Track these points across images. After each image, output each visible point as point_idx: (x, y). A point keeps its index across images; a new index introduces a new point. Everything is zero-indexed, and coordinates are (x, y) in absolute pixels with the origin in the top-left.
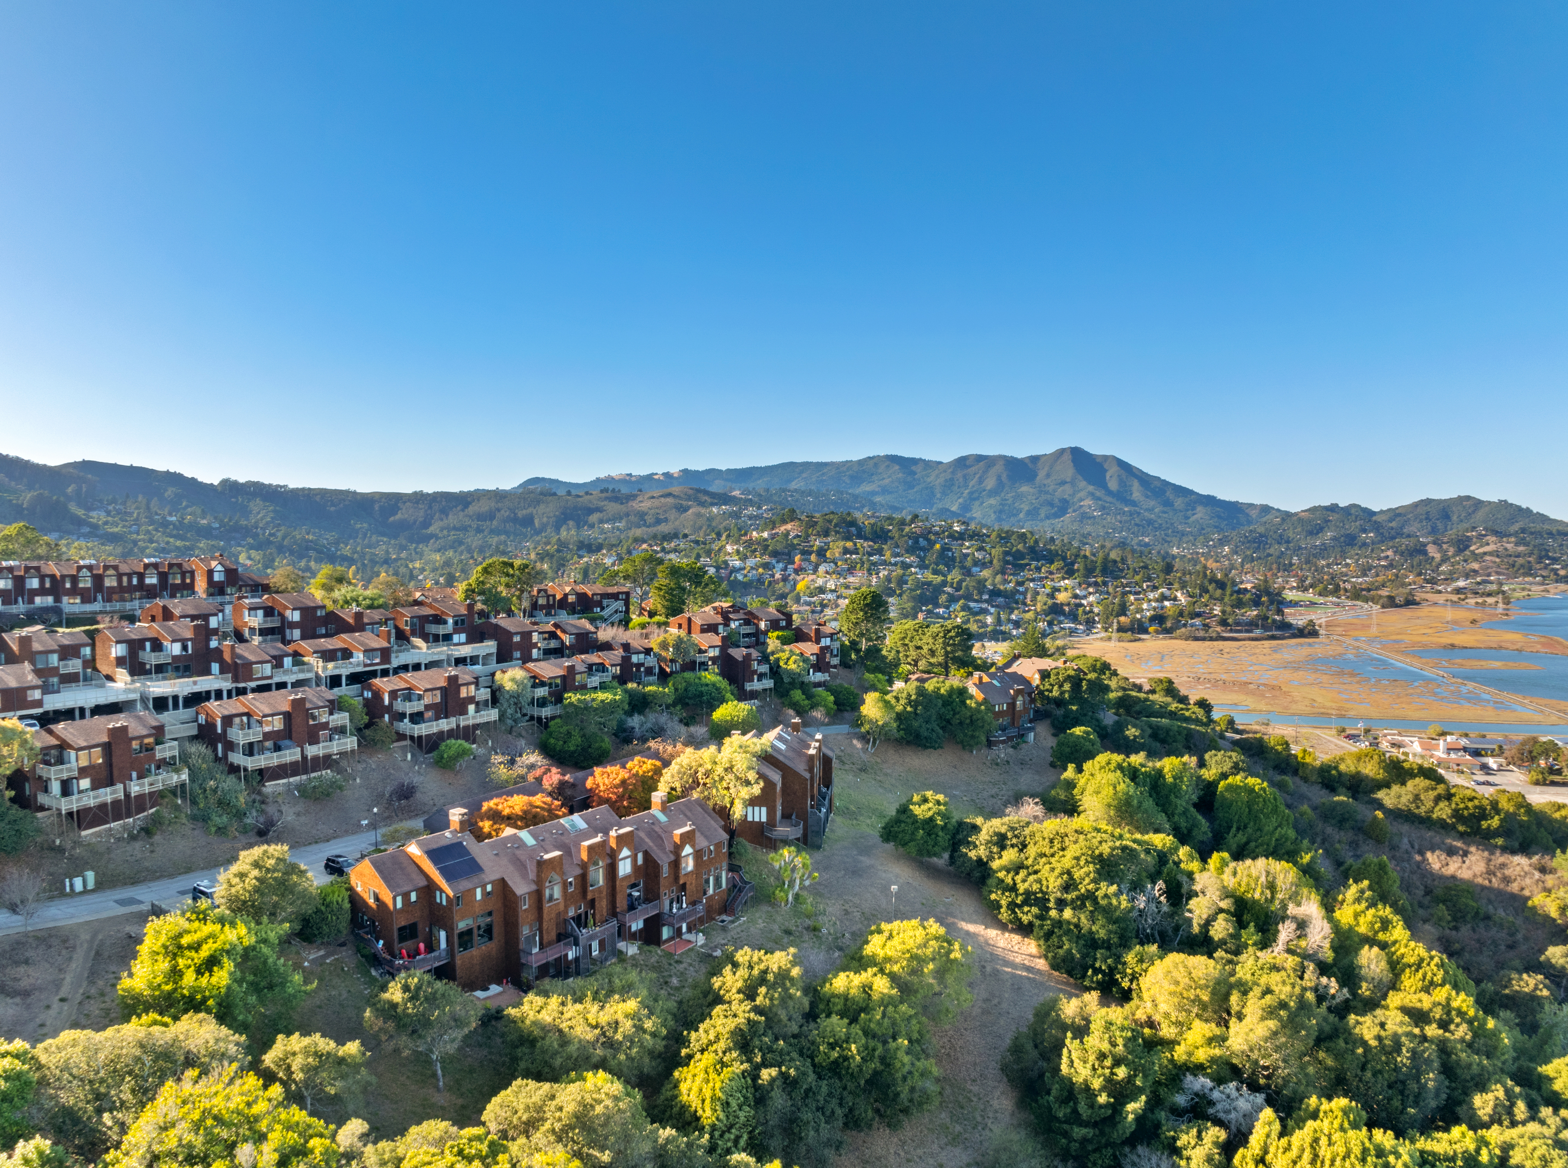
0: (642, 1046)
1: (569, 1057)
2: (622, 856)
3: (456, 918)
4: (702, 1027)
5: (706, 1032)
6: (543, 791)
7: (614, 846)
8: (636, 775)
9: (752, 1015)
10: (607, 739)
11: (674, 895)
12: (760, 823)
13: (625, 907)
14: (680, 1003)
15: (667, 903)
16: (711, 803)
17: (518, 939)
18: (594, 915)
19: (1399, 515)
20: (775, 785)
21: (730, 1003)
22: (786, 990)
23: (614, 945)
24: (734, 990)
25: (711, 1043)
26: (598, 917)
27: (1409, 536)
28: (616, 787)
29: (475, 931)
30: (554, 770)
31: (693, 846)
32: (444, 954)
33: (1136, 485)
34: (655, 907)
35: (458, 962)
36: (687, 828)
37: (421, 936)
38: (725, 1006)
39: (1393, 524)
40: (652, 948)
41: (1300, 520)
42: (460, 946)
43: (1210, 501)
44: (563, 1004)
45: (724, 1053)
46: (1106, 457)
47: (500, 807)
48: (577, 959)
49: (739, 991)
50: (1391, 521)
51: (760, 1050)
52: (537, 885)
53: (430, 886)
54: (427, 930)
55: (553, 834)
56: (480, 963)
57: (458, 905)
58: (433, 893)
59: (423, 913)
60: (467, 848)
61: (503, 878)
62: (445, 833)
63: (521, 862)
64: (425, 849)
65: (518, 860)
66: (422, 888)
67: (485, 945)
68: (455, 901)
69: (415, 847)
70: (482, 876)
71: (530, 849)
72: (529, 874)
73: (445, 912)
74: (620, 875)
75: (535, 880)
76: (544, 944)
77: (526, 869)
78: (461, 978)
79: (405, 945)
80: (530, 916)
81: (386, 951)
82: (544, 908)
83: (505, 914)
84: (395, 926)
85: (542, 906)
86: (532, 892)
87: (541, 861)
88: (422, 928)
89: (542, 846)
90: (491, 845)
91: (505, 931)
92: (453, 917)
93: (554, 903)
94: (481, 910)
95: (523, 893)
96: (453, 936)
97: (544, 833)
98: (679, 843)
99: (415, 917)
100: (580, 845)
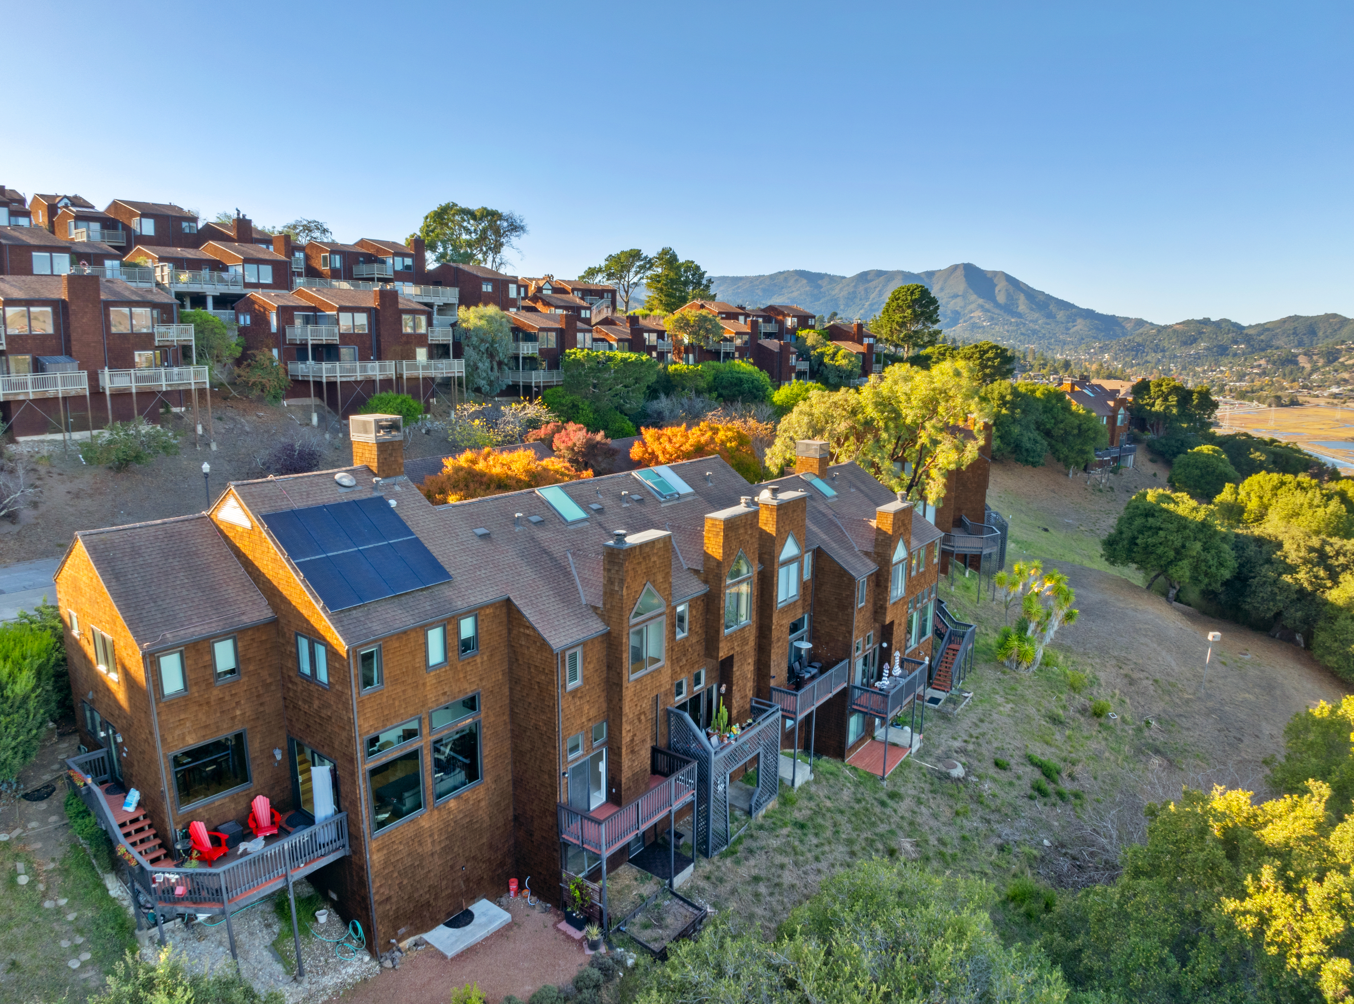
2: (783, 556)
7: (771, 528)
11: (870, 648)
15: (859, 666)
17: (552, 774)
19: (1268, 330)
26: (737, 701)
27: (1277, 348)
29: (426, 757)
30: (572, 426)
31: (907, 544)
32: (326, 834)
33: (1022, 298)
34: (842, 674)
36: (899, 504)
37: (259, 774)
39: (1262, 337)
41: (1175, 331)
42: (379, 805)
43: (1089, 314)
46: (995, 273)
47: (480, 465)
50: (1259, 334)
52: (603, 620)
53: (283, 621)
54: (279, 757)
55: (621, 498)
56: (444, 849)
57: (368, 682)
58: (288, 642)
59: (262, 704)
60: (401, 515)
61: (508, 600)
62: (335, 474)
63: (552, 559)
64: (266, 510)
65: (545, 552)
66: (256, 628)
67: (458, 797)
68: (355, 671)
69: (236, 504)
70: (447, 592)
71: (572, 527)
72: (580, 587)
73: (327, 706)
74: (780, 600)
75: (600, 605)
76: (623, 780)
77: (567, 574)
78: (388, 899)
79: (204, 806)
80: (586, 707)
81: (148, 822)
82: (625, 684)
83: (513, 703)
84: (160, 751)
85: (621, 678)
86: (592, 640)
87: (620, 550)
88: (262, 751)
89: (600, 525)
90: (471, 514)
91: (513, 752)
92: (351, 722)
93: (650, 669)
94: (445, 693)
95: (569, 641)
96: (354, 782)
97: (601, 497)
98: (890, 532)
99: (233, 718)
100: (703, 519)
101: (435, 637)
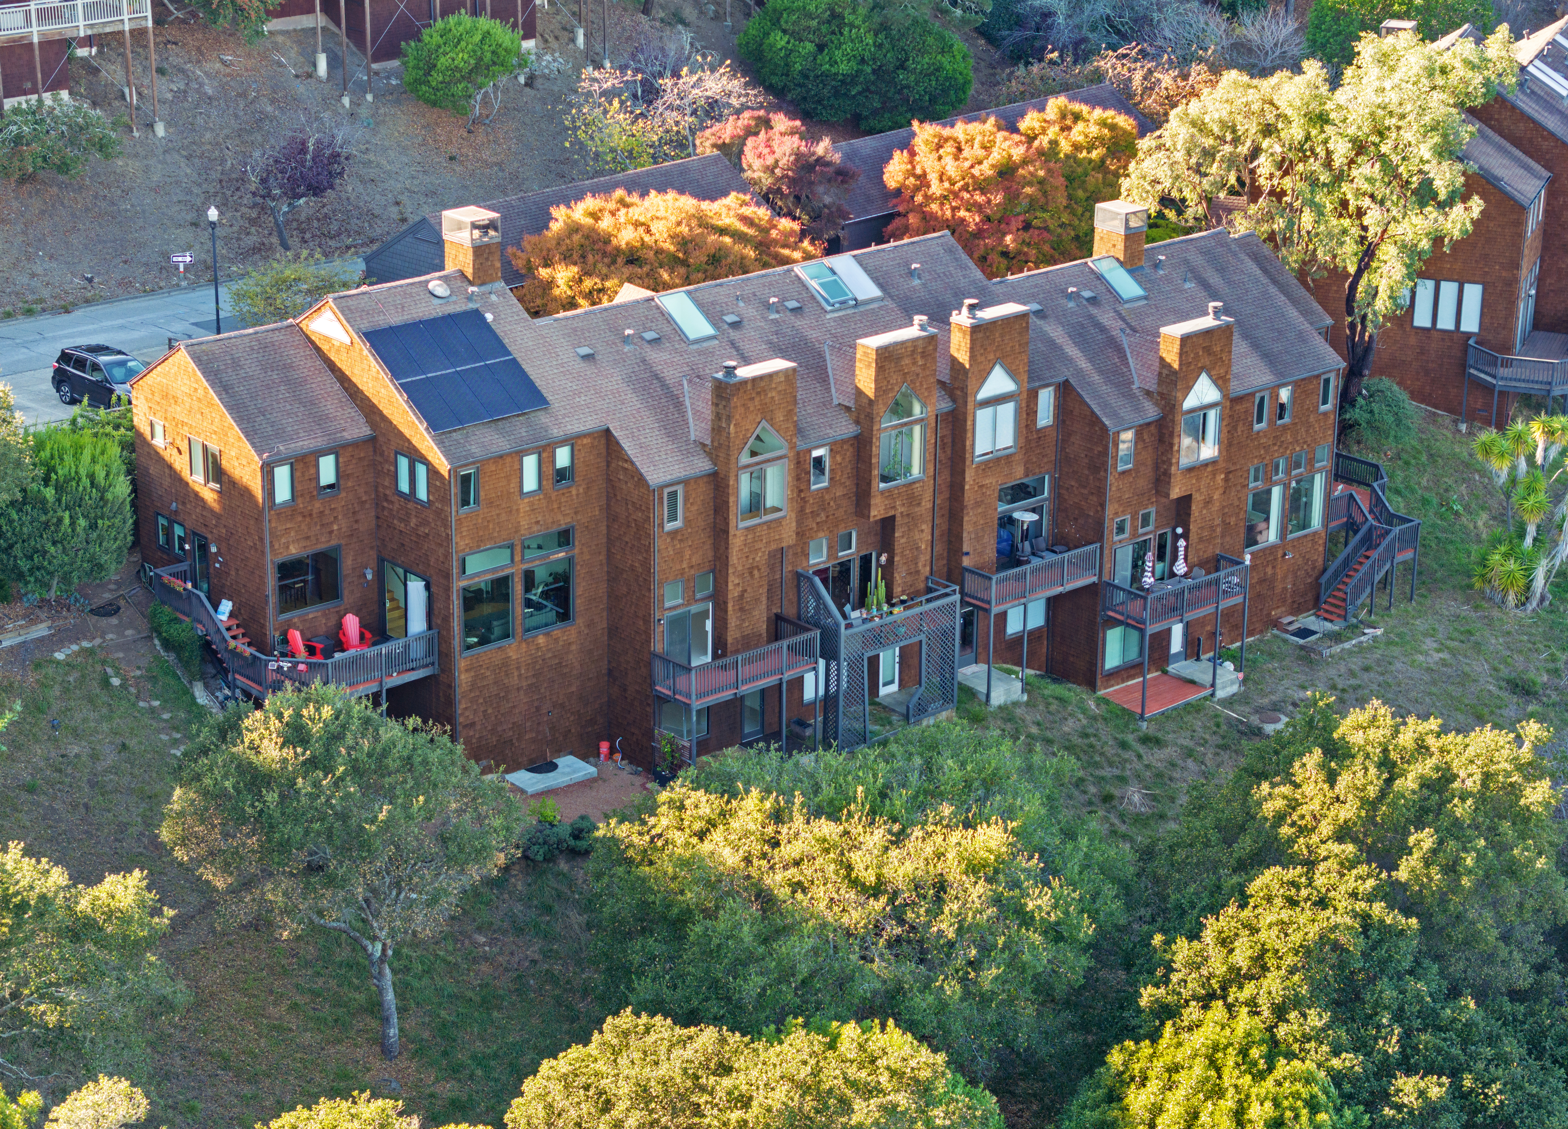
0: (1014, 963)
1: (786, 974)
2: (984, 393)
3: (460, 542)
4: (1212, 928)
5: (1225, 942)
6: (744, 187)
7: (963, 357)
8: (1049, 154)
9: (1378, 909)
10: (959, 45)
11: (1150, 533)
12: (1457, 336)
13: (991, 554)
14: (1147, 854)
15: (1125, 556)
16: (1293, 257)
17: (647, 619)
18: (888, 571)
20: (1520, 210)
21: (1310, 864)
22: (1500, 847)
23: (948, 668)
24: (1326, 829)
25: (1236, 977)
26: (900, 577)
28: (982, 186)
29: (518, 588)
30: (781, 122)
31: (1220, 382)
32: (418, 651)
34: (1086, 564)
35: (463, 678)
36: (1207, 322)
37: (349, 593)
38: (1295, 873)
40: (1072, 692)
42: (469, 628)
44: (778, 816)
45: (1280, 1012)
47: (605, 224)
48: (829, 702)
49: (1342, 834)
51: (1398, 1017)
52: (711, 459)
53: (381, 439)
54: (369, 577)
55: (768, 307)
56: (530, 686)
57: (465, 502)
58: (387, 461)
59: (357, 521)
60: (498, 331)
61: (608, 431)
62: (427, 282)
63: (664, 385)
64: (365, 326)
65: (657, 377)
66: (355, 444)
67: (547, 634)
68: (455, 490)
69: (333, 317)
70: (543, 418)
71: (695, 347)
72: (691, 421)
73: (424, 523)
74: (979, 451)
75: (708, 442)
76: (730, 640)
77: (679, 405)
78: (473, 724)
79: (299, 617)
80: (687, 553)
81: (241, 631)
82: (732, 532)
83: (610, 542)
84: (269, 557)
85: (728, 524)
86: (697, 479)
87: (727, 384)
88: (354, 569)
89: (733, 344)
90: (575, 330)
91: (609, 597)
92: (449, 538)
93: (765, 518)
94: (537, 522)
95: (668, 478)
96: (448, 598)
97: (741, 304)
98: (1176, 366)
99: (331, 532)
100: (854, 347)
101: (530, 463)
